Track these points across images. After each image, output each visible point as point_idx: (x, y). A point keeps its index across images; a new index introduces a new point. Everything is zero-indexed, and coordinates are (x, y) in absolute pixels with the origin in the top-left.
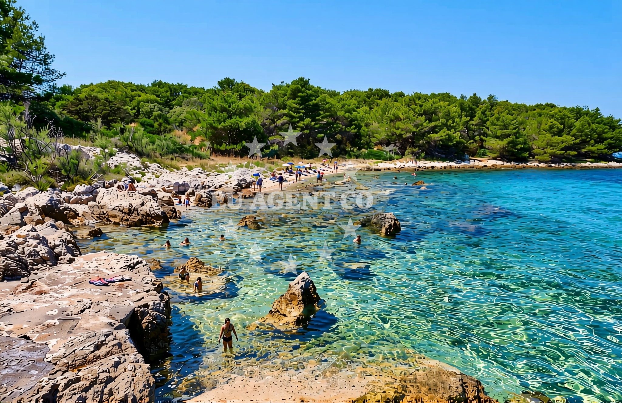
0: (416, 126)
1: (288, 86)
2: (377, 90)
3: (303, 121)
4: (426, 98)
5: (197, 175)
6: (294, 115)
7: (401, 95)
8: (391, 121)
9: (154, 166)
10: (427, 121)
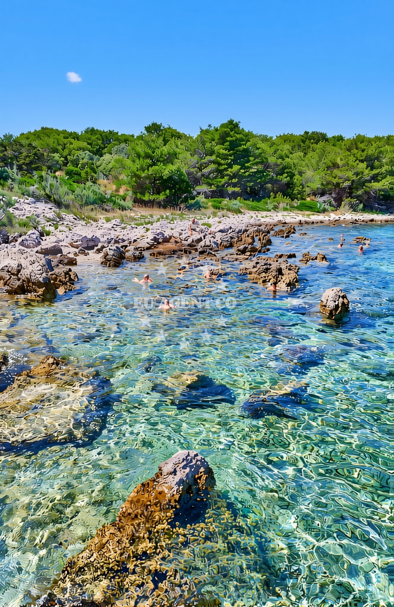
0: (357, 174)
1: (217, 130)
2: (313, 133)
3: (232, 168)
4: (370, 141)
5: (113, 227)
6: (223, 162)
7: (340, 138)
8: (328, 168)
9: (70, 217)
10: (369, 168)
